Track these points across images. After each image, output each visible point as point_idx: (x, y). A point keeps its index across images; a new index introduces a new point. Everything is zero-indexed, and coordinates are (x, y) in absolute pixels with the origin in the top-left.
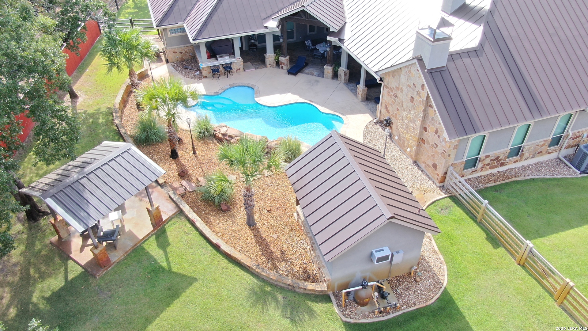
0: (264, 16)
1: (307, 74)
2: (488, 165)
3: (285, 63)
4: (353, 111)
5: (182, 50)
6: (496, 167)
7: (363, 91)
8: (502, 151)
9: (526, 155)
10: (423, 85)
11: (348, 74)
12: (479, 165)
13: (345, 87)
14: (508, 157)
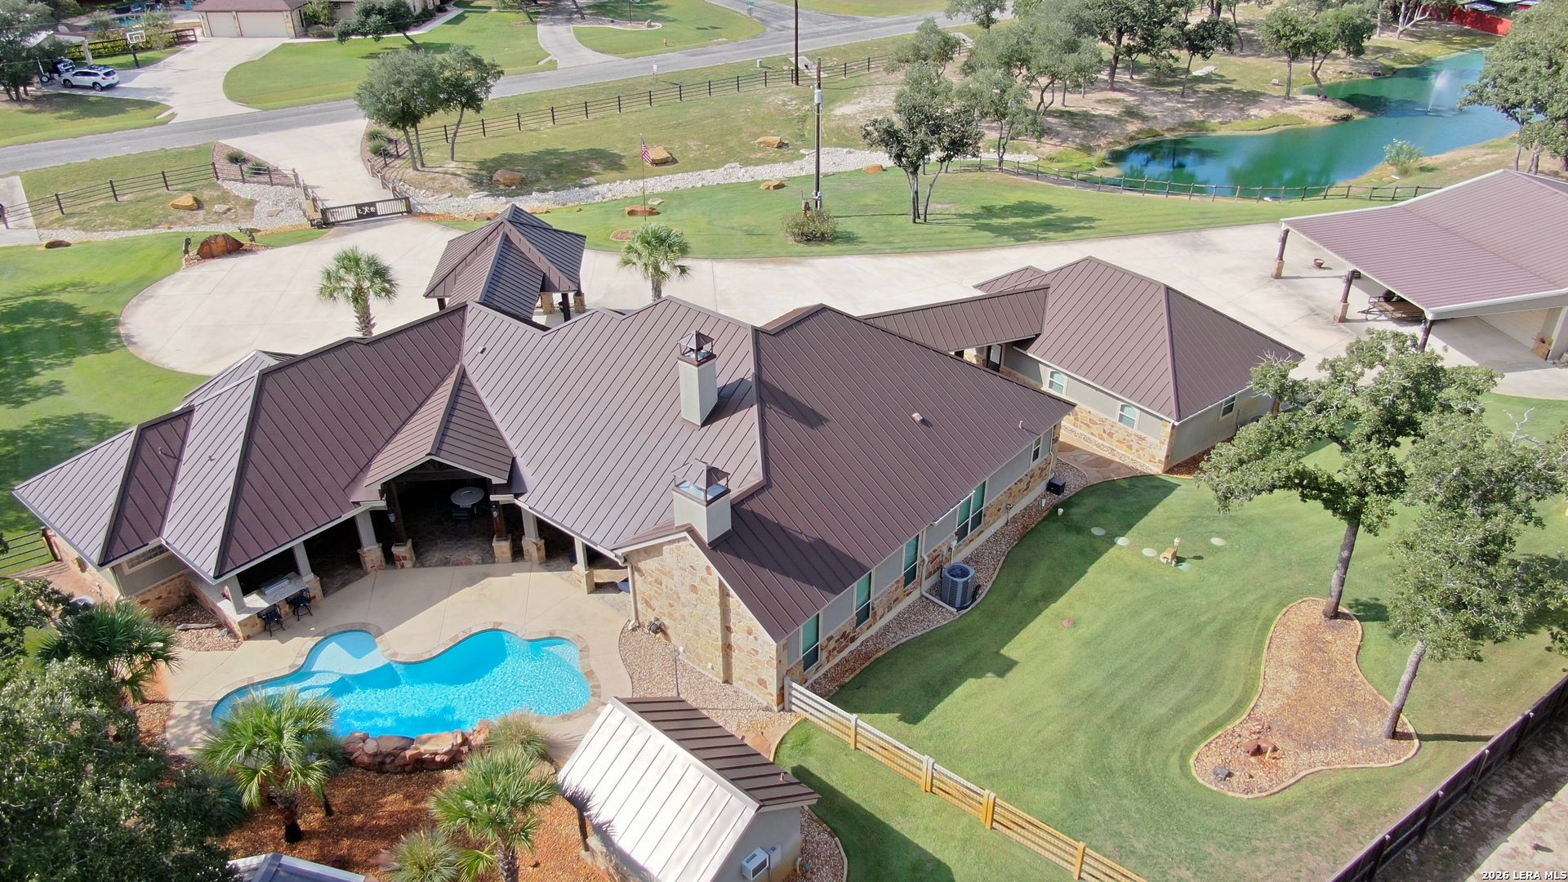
1: (457, 565)
3: (408, 556)
5: (161, 592)
7: (587, 574)
8: (846, 622)
9: (880, 612)
10: (708, 568)
11: (543, 546)
12: (822, 656)
13: (545, 573)
14: (857, 625)
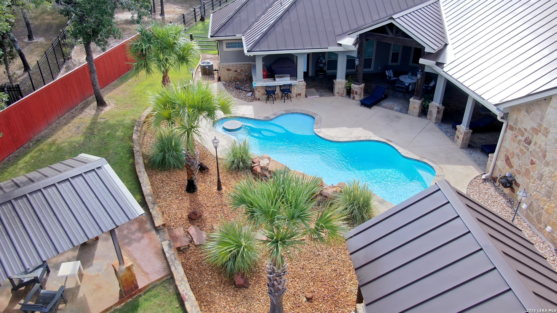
0: (338, 31)
1: (384, 108)
5: (237, 68)
7: (466, 134)
13: (436, 128)
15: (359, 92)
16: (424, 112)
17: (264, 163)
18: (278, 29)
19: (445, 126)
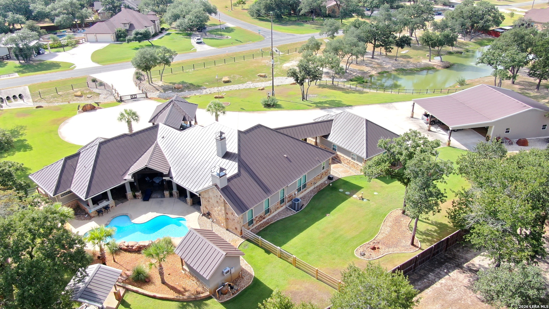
0: (120, 174)
1: (154, 198)
2: (258, 220)
4: (189, 213)
6: (262, 220)
8: (262, 213)
9: (272, 211)
10: (221, 196)
11: (178, 193)
12: (254, 222)
13: (179, 201)
14: (265, 214)
15: (140, 195)
16: (171, 195)
17: (126, 244)
18: (93, 182)
19: (182, 198)
